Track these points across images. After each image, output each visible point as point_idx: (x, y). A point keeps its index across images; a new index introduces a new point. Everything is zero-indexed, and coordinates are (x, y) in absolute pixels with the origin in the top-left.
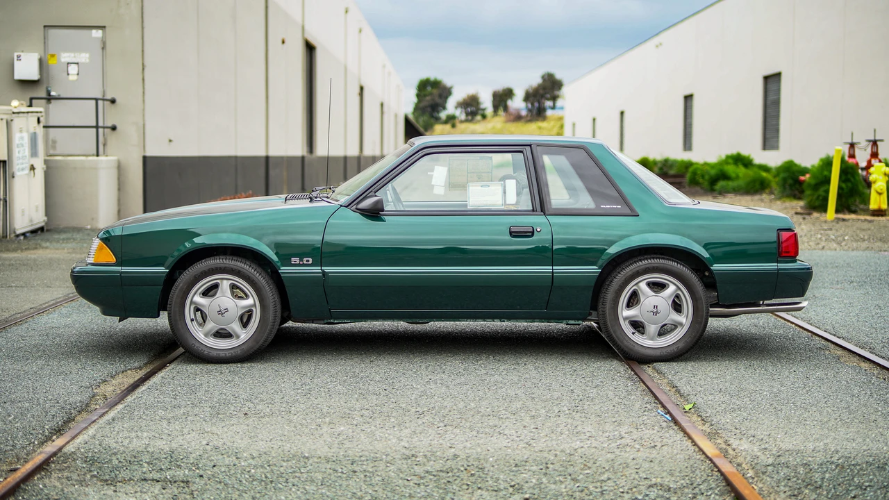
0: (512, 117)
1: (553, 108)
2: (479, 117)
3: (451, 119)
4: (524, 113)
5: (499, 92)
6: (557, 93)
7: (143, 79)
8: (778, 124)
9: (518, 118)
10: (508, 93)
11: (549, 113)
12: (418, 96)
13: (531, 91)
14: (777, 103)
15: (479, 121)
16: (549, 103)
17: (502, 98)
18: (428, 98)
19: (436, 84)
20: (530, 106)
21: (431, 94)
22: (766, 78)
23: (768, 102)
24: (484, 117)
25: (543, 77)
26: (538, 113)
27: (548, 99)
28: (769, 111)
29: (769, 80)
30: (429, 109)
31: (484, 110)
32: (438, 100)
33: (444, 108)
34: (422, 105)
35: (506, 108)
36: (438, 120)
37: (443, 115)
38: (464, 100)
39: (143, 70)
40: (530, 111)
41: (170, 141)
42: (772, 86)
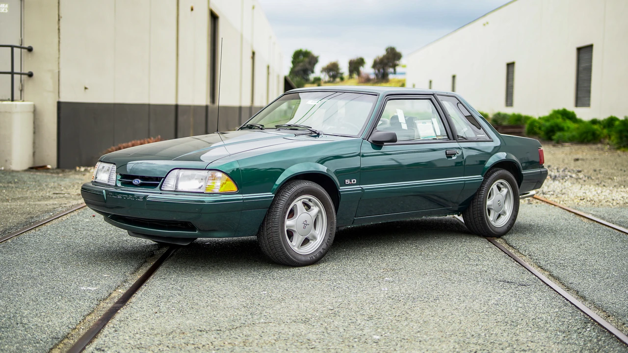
0: (363, 80)
1: (395, 73)
2: (338, 80)
3: (317, 81)
4: (372, 77)
5: (354, 61)
6: (397, 62)
7: (59, 29)
8: (589, 86)
9: (367, 80)
10: (361, 62)
11: (391, 77)
12: (293, 62)
13: (378, 60)
14: (589, 69)
15: (338, 82)
16: (391, 70)
17: (356, 66)
18: (301, 64)
19: (306, 54)
20: (377, 71)
21: (302, 61)
22: (579, 50)
23: (581, 69)
24: (342, 79)
25: (387, 50)
26: (383, 77)
27: (390, 67)
28: (581, 75)
29: (581, 51)
30: (302, 72)
31: (342, 74)
32: (308, 66)
33: (313, 72)
34: (298, 68)
35: (359, 74)
36: (307, 81)
37: (312, 77)
38: (328, 66)
39: (59, 20)
40: (377, 75)
41: (86, 88)
42: (584, 56)
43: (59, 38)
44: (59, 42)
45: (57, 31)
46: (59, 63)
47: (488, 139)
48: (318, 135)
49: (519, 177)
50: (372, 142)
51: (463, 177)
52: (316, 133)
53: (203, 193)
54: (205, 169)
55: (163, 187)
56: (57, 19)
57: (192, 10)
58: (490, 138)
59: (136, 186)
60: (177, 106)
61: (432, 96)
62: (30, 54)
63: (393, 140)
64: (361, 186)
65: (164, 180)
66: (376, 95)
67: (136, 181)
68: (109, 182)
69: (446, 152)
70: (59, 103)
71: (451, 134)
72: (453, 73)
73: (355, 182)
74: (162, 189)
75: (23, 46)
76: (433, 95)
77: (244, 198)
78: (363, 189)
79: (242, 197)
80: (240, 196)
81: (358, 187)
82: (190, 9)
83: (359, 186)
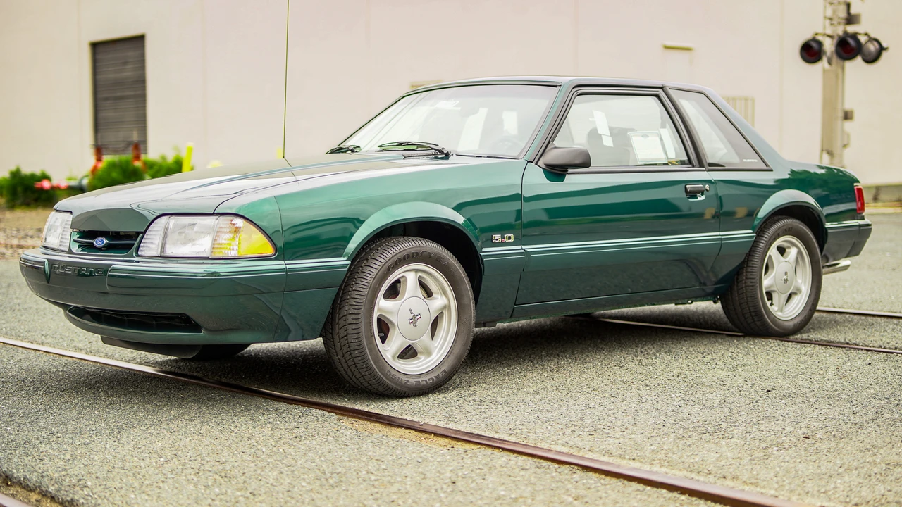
47: (765, 167)
48: (447, 156)
49: (821, 235)
50: (544, 167)
51: (718, 233)
52: (443, 153)
53: (208, 258)
54: (213, 214)
55: (141, 251)
58: (767, 165)
59: (100, 250)
61: (661, 91)
63: (584, 163)
64: (524, 247)
65: (142, 238)
66: (556, 86)
67: (100, 242)
68: (60, 245)
69: (686, 188)
71: (695, 157)
73: (512, 240)
74: (139, 253)
76: (662, 88)
77: (288, 267)
78: (526, 253)
79: (284, 266)
80: (280, 265)
81: (517, 248)
83: (520, 247)
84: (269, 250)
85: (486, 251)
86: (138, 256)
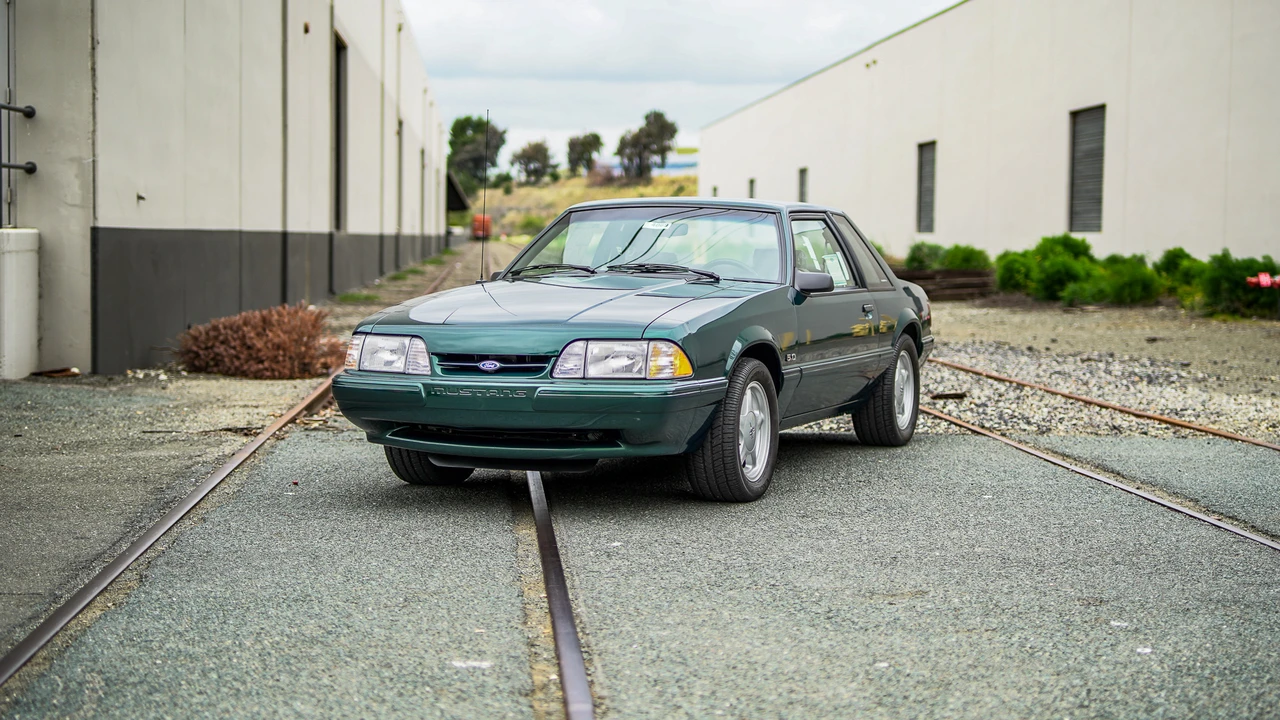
0: (599, 179)
1: (663, 165)
2: (547, 179)
3: (504, 181)
4: (617, 172)
5: (578, 139)
6: (668, 143)
7: (93, 69)
8: (1100, 190)
9: (608, 180)
10: (593, 142)
11: (655, 173)
12: (452, 143)
13: (629, 137)
14: (1098, 155)
15: (547, 185)
16: (656, 159)
17: (583, 150)
18: (469, 147)
19: (481, 126)
20: (626, 161)
21: (473, 141)
22: (1075, 115)
23: (1078, 155)
24: (555, 178)
25: (647, 117)
26: (639, 173)
27: (655, 152)
28: (1079, 168)
29: (1080, 119)
30: (471, 165)
31: (555, 167)
32: (482, 151)
33: (494, 164)
34: (463, 156)
35: (590, 164)
36: (483, 182)
37: (492, 173)
38: (524, 151)
39: (93, 48)
40: (627, 169)
41: (140, 198)
42: (1085, 127)
43: (94, 88)
44: (94, 95)
45: (90, 73)
46: (94, 144)
48: (717, 280)
52: (712, 277)
53: (645, 379)
56: (90, 46)
57: (307, 30)
59: (493, 373)
60: (285, 235)
61: (825, 215)
62: (28, 123)
65: (556, 361)
66: (774, 213)
67: (488, 365)
69: (863, 308)
70: (95, 230)
72: (802, 165)
73: (795, 359)
74: (556, 375)
75: (12, 105)
77: (700, 385)
78: (801, 370)
80: (695, 384)
81: (797, 367)
82: (302, 29)
83: (798, 365)
84: (687, 370)
85: (786, 369)
86: (553, 377)
